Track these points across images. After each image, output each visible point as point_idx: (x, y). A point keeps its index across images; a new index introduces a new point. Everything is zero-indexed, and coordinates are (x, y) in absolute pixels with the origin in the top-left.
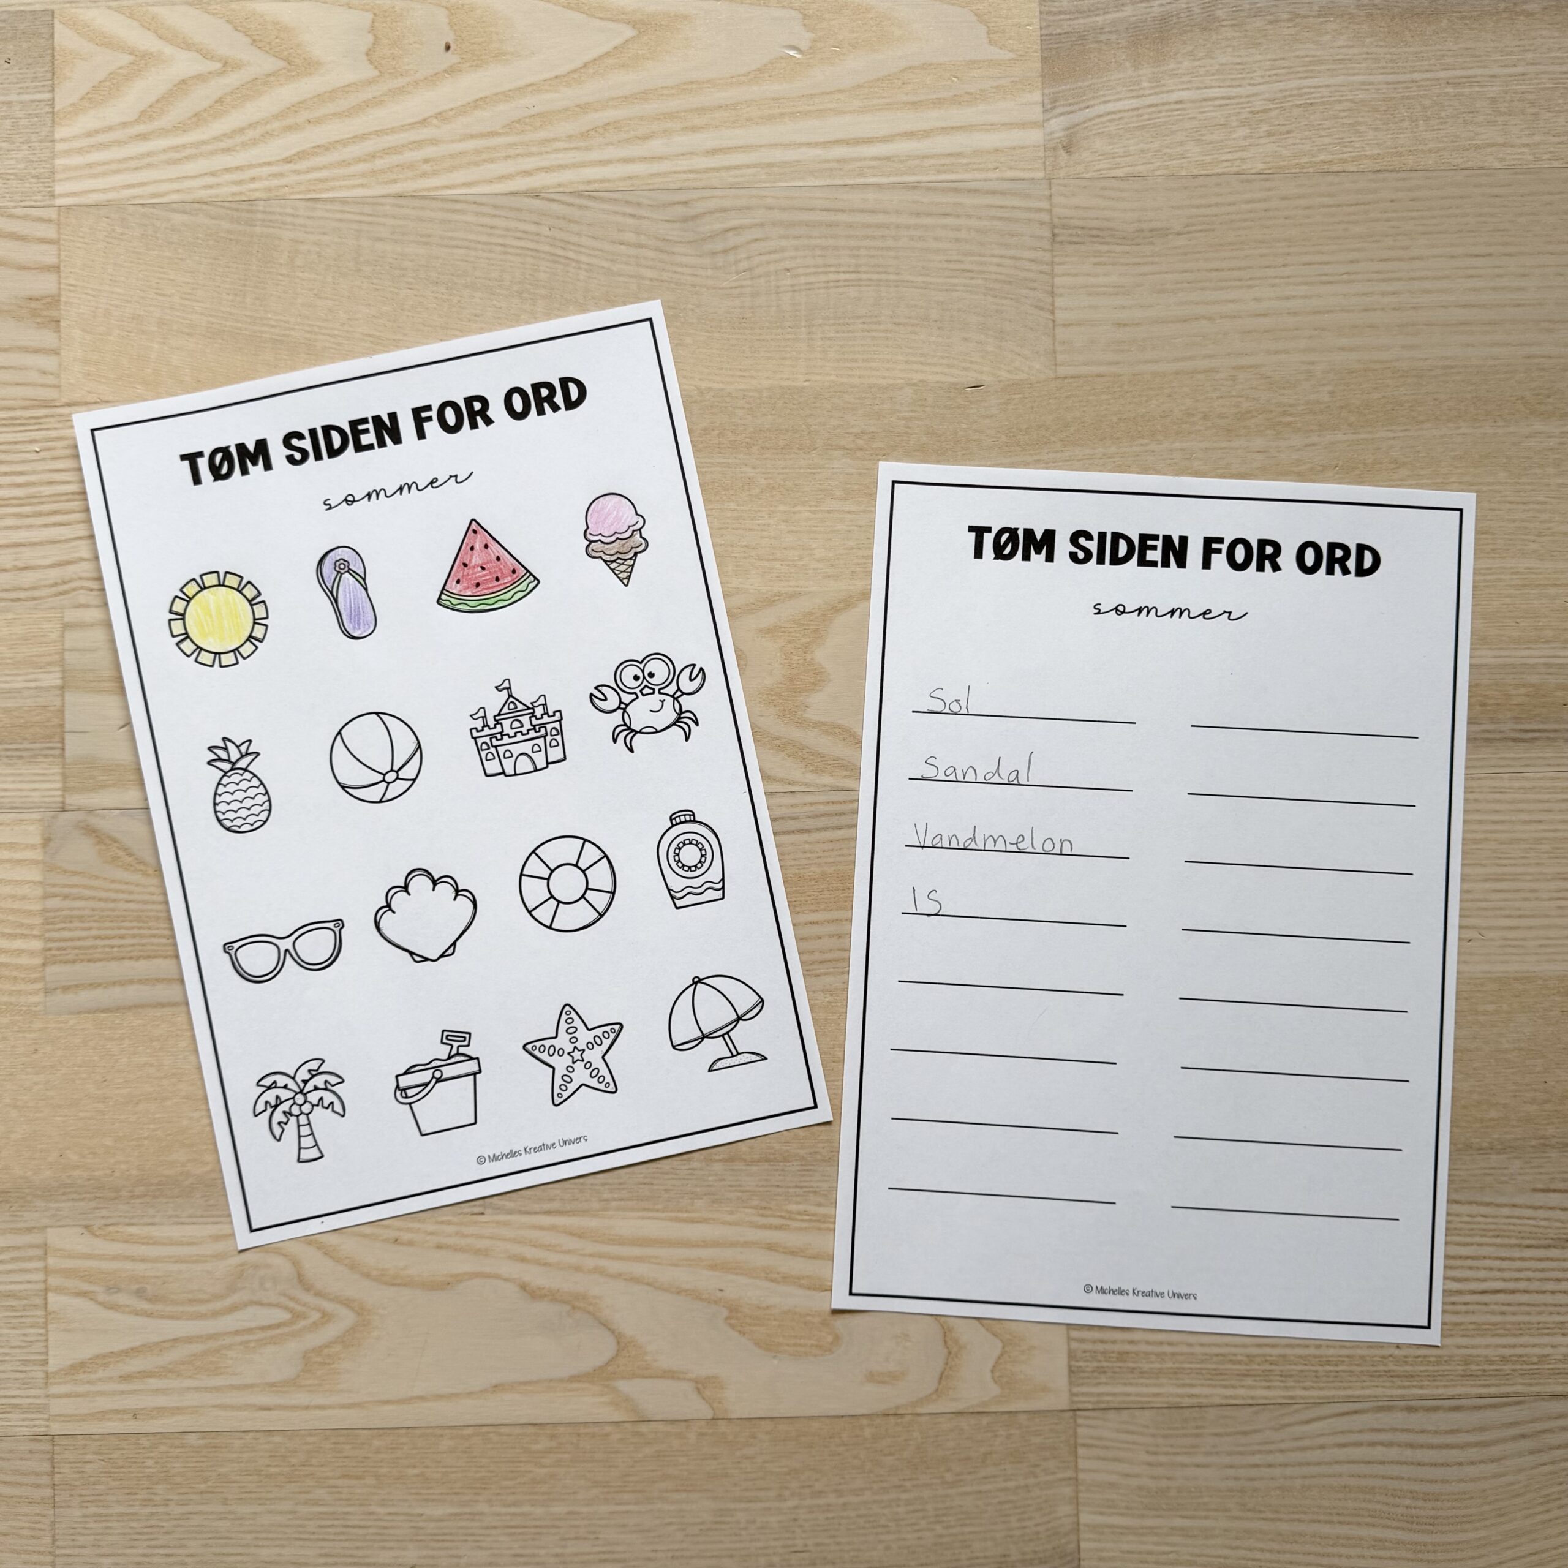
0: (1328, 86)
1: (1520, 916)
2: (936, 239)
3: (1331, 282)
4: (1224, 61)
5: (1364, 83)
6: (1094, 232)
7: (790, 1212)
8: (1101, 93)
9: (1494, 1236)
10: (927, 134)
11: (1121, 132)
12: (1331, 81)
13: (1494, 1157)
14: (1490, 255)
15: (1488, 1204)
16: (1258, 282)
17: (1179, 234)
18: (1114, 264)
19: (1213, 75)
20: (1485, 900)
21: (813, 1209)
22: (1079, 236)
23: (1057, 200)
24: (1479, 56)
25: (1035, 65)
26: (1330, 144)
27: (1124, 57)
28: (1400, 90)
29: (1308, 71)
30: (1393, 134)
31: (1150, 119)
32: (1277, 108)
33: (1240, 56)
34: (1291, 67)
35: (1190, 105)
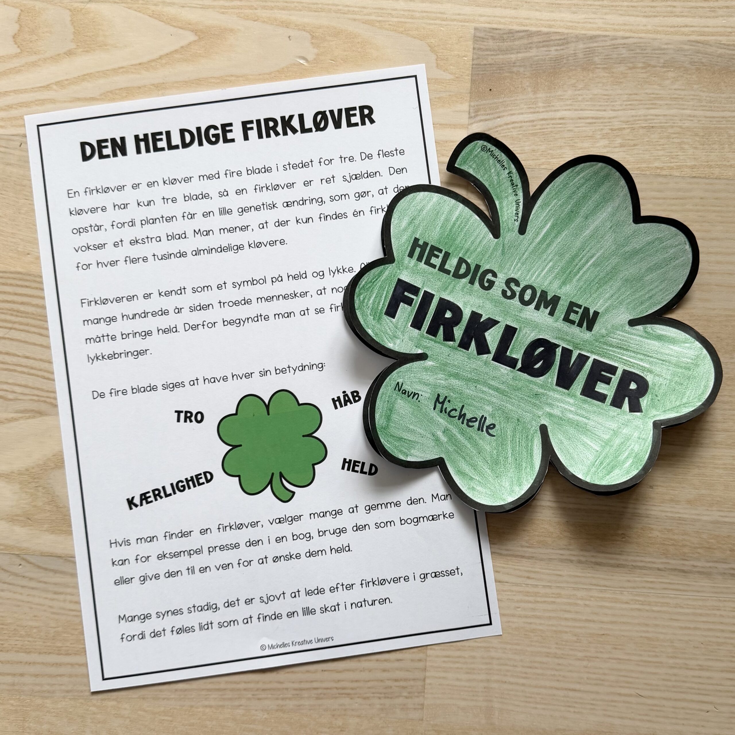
0: (665, 115)
4: (596, 93)
5: (690, 116)
8: (510, 108)
11: (520, 136)
12: (667, 112)
19: (587, 101)
25: (466, 85)
26: (663, 156)
27: (527, 84)
28: (715, 123)
29: (652, 104)
30: (706, 152)
31: (540, 129)
32: (629, 128)
33: (607, 90)
34: (641, 100)
35: (571, 121)
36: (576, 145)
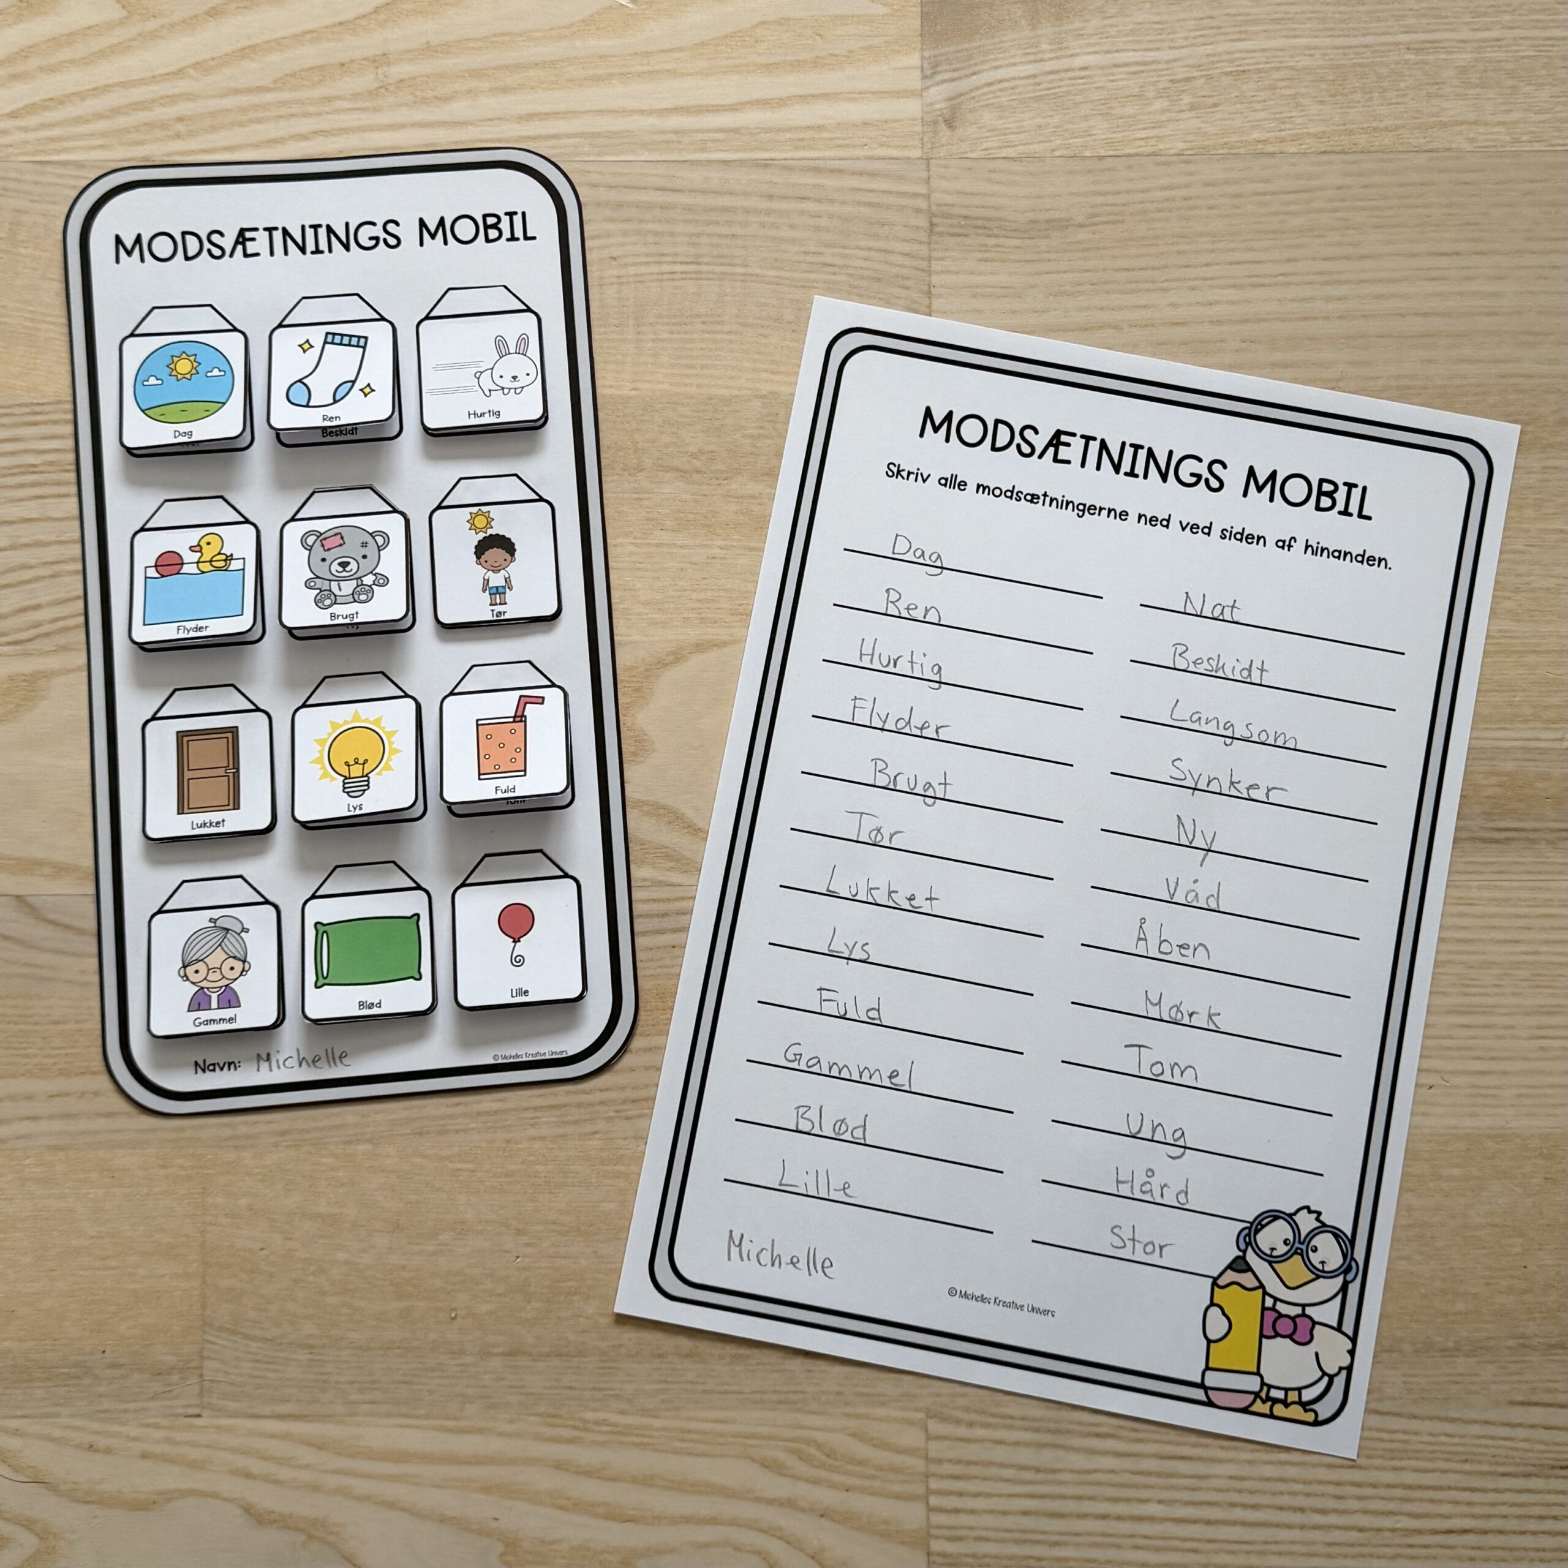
0: (1264, 50)
1: (1493, 1059)
2: (791, 226)
3: (1263, 285)
4: (1139, 20)
5: (1308, 48)
6: (979, 223)
7: (584, 1421)
8: (993, 57)
9: (1462, 1461)
10: (782, 102)
11: (1014, 104)
12: (1267, 44)
13: (1461, 1360)
14: (1457, 254)
15: (1454, 1420)
16: (1175, 284)
17: (1081, 226)
18: (1003, 261)
19: (1126, 35)
20: (1450, 1037)
21: (614, 1418)
22: (961, 226)
23: (934, 183)
24: (1447, 17)
25: (914, 23)
26: (1265, 120)
27: (1020, 13)
28: (1352, 56)
29: (1240, 32)
30: (1341, 108)
31: (1048, 89)
32: (1202, 76)
33: (1159, 14)
34: (1220, 28)
35: (1099, 72)
36: (1114, 112)
